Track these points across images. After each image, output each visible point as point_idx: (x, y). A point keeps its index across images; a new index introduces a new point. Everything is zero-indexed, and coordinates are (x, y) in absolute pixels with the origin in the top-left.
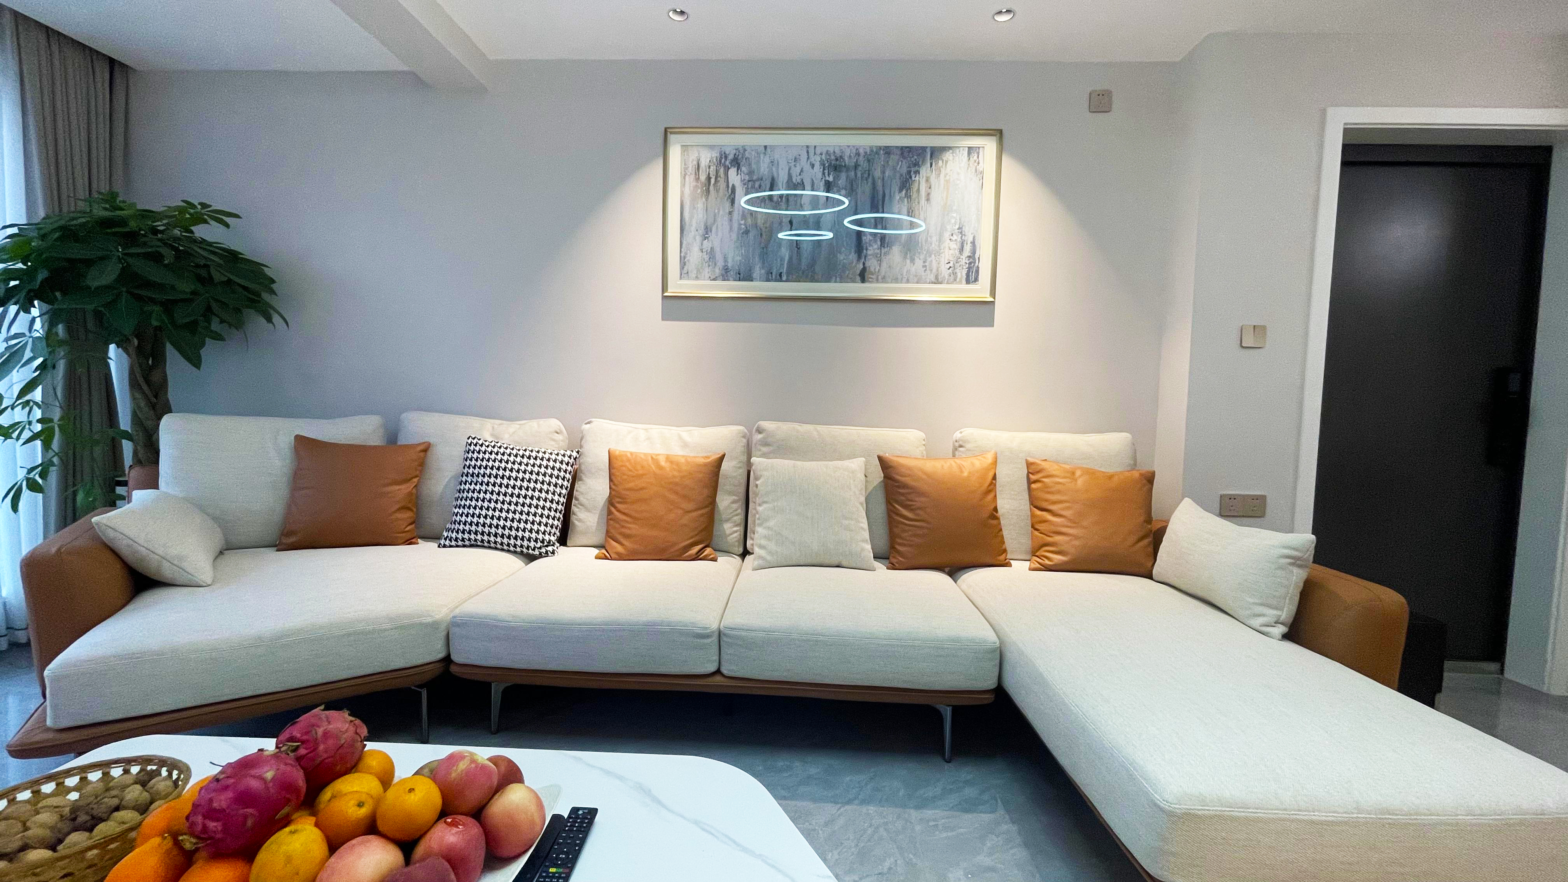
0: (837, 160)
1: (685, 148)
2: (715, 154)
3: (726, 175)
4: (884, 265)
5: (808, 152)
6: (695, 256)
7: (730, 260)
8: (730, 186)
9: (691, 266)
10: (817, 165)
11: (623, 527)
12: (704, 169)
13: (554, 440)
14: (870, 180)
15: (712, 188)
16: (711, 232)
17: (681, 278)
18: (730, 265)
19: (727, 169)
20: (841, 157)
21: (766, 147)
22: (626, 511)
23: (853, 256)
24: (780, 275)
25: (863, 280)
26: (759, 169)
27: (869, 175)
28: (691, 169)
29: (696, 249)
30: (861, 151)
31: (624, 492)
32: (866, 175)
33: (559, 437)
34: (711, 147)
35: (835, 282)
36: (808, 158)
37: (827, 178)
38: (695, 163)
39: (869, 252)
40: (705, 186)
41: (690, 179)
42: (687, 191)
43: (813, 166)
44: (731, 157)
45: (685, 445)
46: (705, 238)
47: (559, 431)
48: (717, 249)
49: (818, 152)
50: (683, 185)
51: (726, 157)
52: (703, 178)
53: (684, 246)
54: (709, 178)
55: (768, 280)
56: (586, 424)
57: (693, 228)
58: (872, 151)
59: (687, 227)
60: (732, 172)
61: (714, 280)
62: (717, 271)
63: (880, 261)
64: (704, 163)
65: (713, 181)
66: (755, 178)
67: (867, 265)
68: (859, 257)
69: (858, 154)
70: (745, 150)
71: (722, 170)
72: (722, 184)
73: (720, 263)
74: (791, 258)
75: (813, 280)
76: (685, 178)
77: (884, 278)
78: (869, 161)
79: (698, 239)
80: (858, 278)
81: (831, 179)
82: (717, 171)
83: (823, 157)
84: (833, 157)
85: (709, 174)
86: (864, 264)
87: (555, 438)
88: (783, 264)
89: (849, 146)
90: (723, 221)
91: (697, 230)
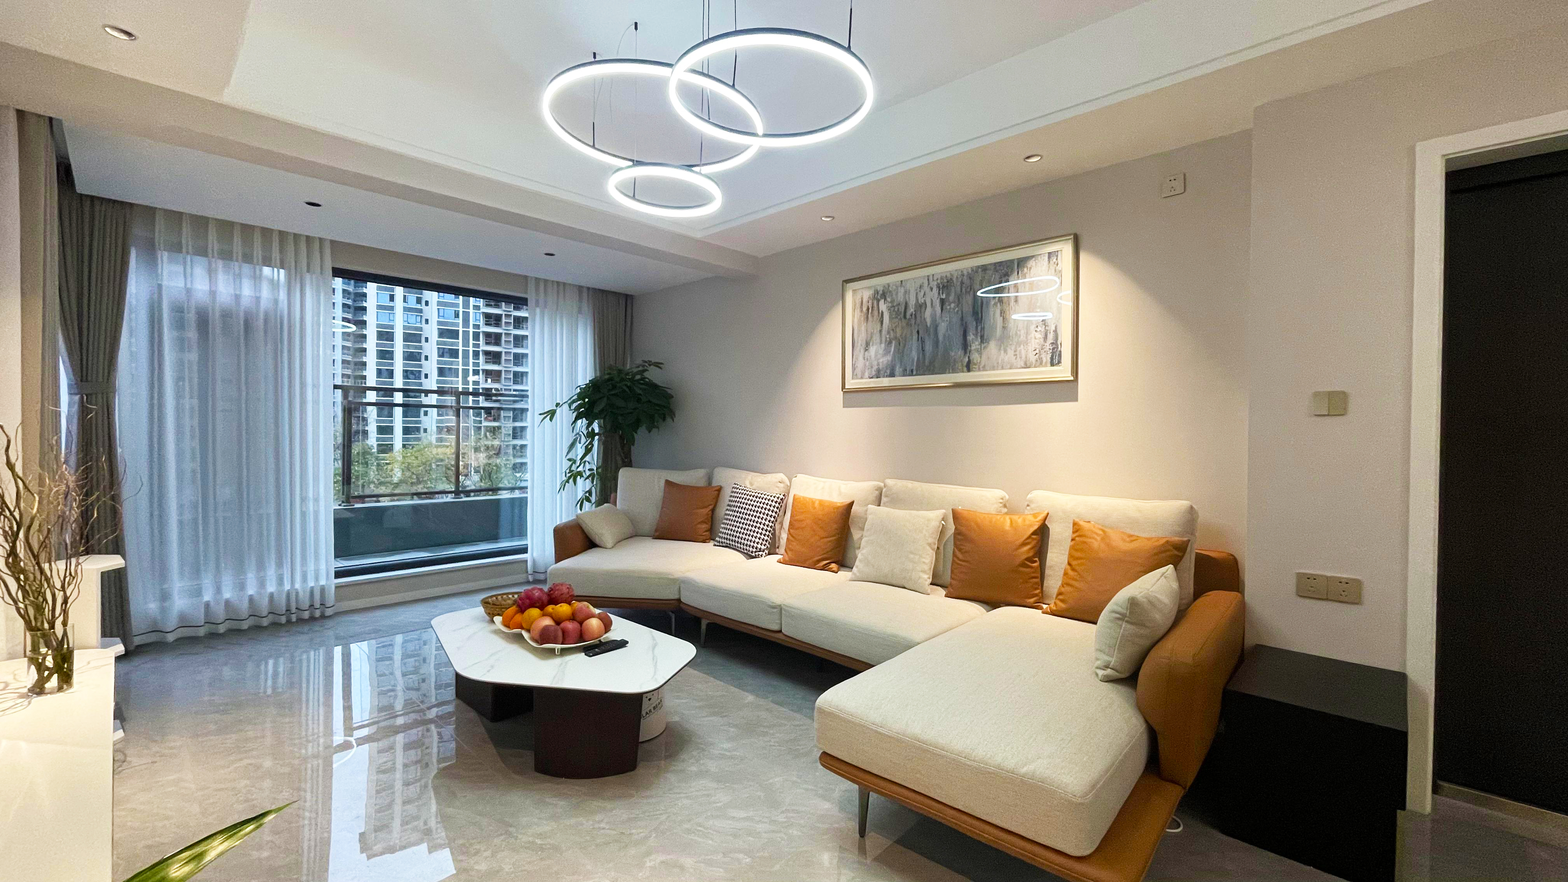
0: (948, 282)
1: (854, 291)
2: (871, 292)
3: (878, 305)
4: (984, 357)
5: (928, 280)
6: (860, 363)
7: (881, 364)
8: (880, 312)
9: (858, 371)
10: (935, 289)
12: (865, 303)
13: (777, 487)
14: (972, 293)
15: (870, 315)
16: (870, 345)
17: (853, 379)
19: (878, 301)
20: (951, 279)
21: (902, 281)
23: (960, 352)
24: (912, 371)
25: (969, 370)
26: (897, 297)
27: (971, 289)
28: (858, 305)
29: (861, 358)
30: (965, 273)
32: (969, 290)
33: (782, 485)
34: (869, 288)
35: (949, 373)
36: (929, 284)
37: (942, 297)
38: (860, 300)
39: (973, 348)
40: (866, 315)
41: (858, 311)
42: (856, 320)
43: (932, 289)
44: (881, 292)
46: (866, 350)
48: (873, 357)
49: (935, 279)
50: (853, 316)
51: (878, 293)
52: (865, 309)
53: (854, 356)
54: (868, 309)
55: (904, 375)
56: (795, 478)
57: (859, 344)
58: (973, 271)
59: (856, 344)
60: (882, 302)
61: (872, 378)
62: (874, 373)
63: (981, 354)
64: (865, 300)
65: (870, 310)
66: (895, 304)
67: (971, 358)
68: (965, 353)
69: (963, 275)
70: (889, 286)
71: (875, 302)
72: (876, 313)
73: (875, 368)
74: (918, 358)
75: (933, 373)
76: (854, 312)
77: (984, 367)
78: (970, 278)
79: (862, 351)
80: (965, 369)
81: (944, 296)
82: (873, 304)
83: (939, 281)
84: (945, 281)
85: (868, 306)
88: (914, 364)
89: (956, 270)
90: (876, 338)
91: (862, 345)
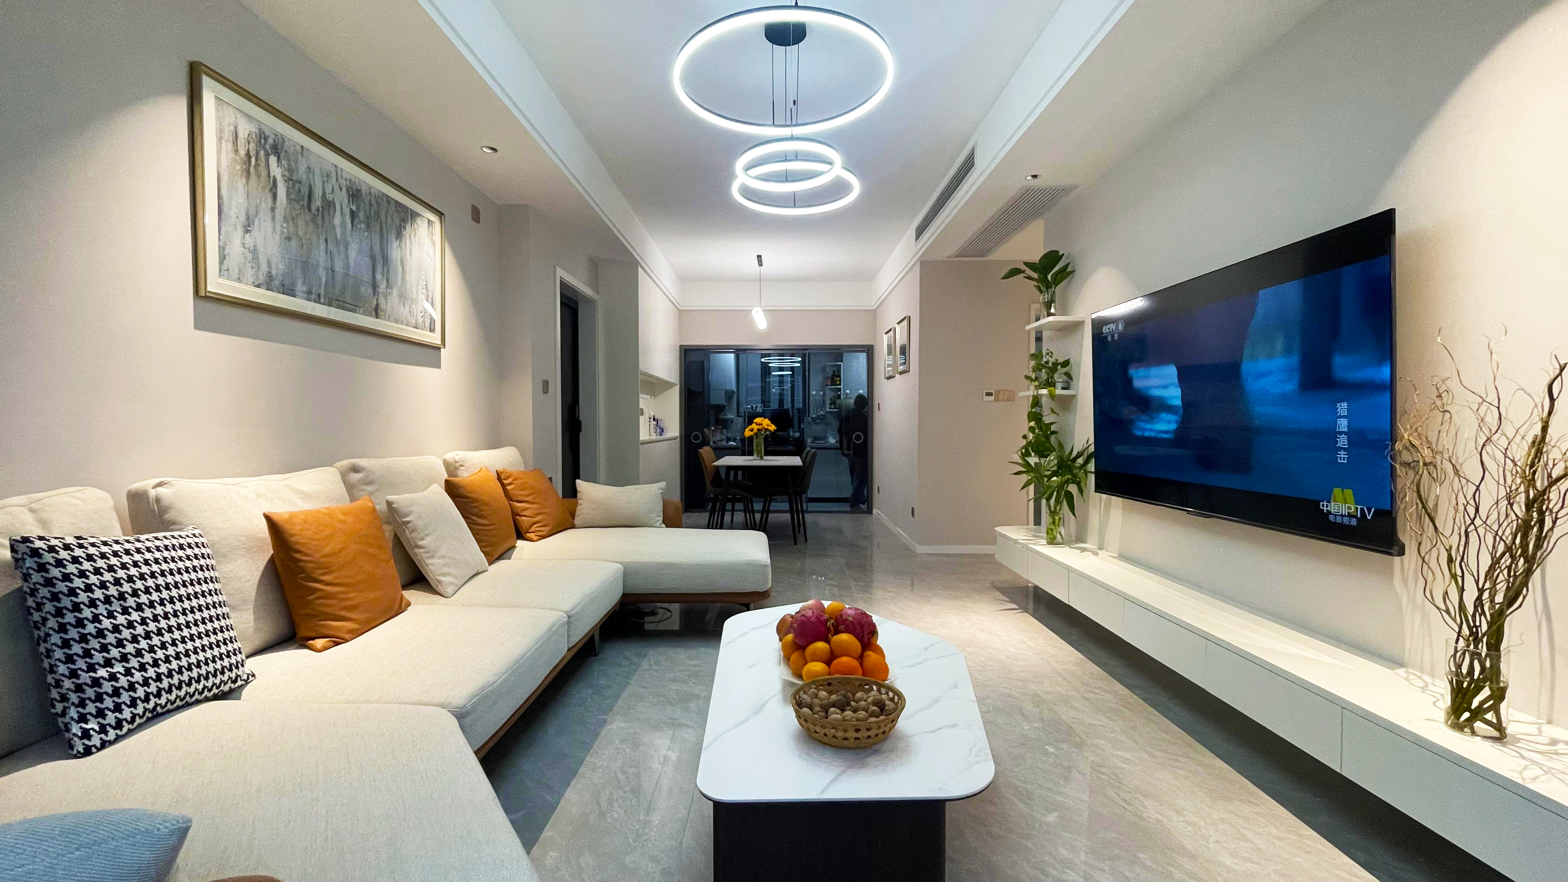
0: (357, 191)
1: (220, 101)
2: (254, 129)
3: (267, 161)
4: (389, 304)
5: (336, 171)
6: (236, 249)
7: (273, 266)
8: (272, 175)
9: (229, 263)
10: (344, 190)
12: (243, 141)
15: (252, 170)
16: (253, 224)
17: (221, 276)
18: (274, 272)
19: (267, 155)
20: (360, 191)
21: (302, 149)
23: (370, 291)
24: (319, 295)
25: (377, 316)
26: (297, 169)
28: (228, 135)
29: (236, 241)
30: (372, 192)
34: (249, 117)
35: (359, 313)
36: (337, 179)
38: (232, 128)
39: (380, 290)
40: (245, 164)
41: (227, 146)
42: (224, 163)
43: (341, 188)
44: (270, 141)
46: (247, 231)
48: (261, 249)
49: (344, 178)
50: (219, 151)
51: (266, 139)
52: (242, 152)
53: (223, 232)
54: (248, 155)
55: (309, 300)
57: (232, 214)
58: (379, 195)
60: (273, 159)
61: (258, 286)
62: (262, 278)
63: (386, 300)
64: (243, 134)
65: (253, 160)
66: (294, 178)
67: (379, 302)
69: (370, 194)
70: (284, 141)
71: (262, 153)
72: (263, 170)
73: (264, 268)
74: (327, 281)
75: (345, 307)
76: (221, 142)
77: (389, 313)
78: (377, 203)
79: (240, 230)
80: (373, 310)
81: (354, 208)
82: (257, 152)
83: (348, 184)
84: (354, 187)
85: (248, 150)
86: (377, 300)
88: (321, 285)
89: (364, 182)
90: (265, 215)
91: (237, 217)
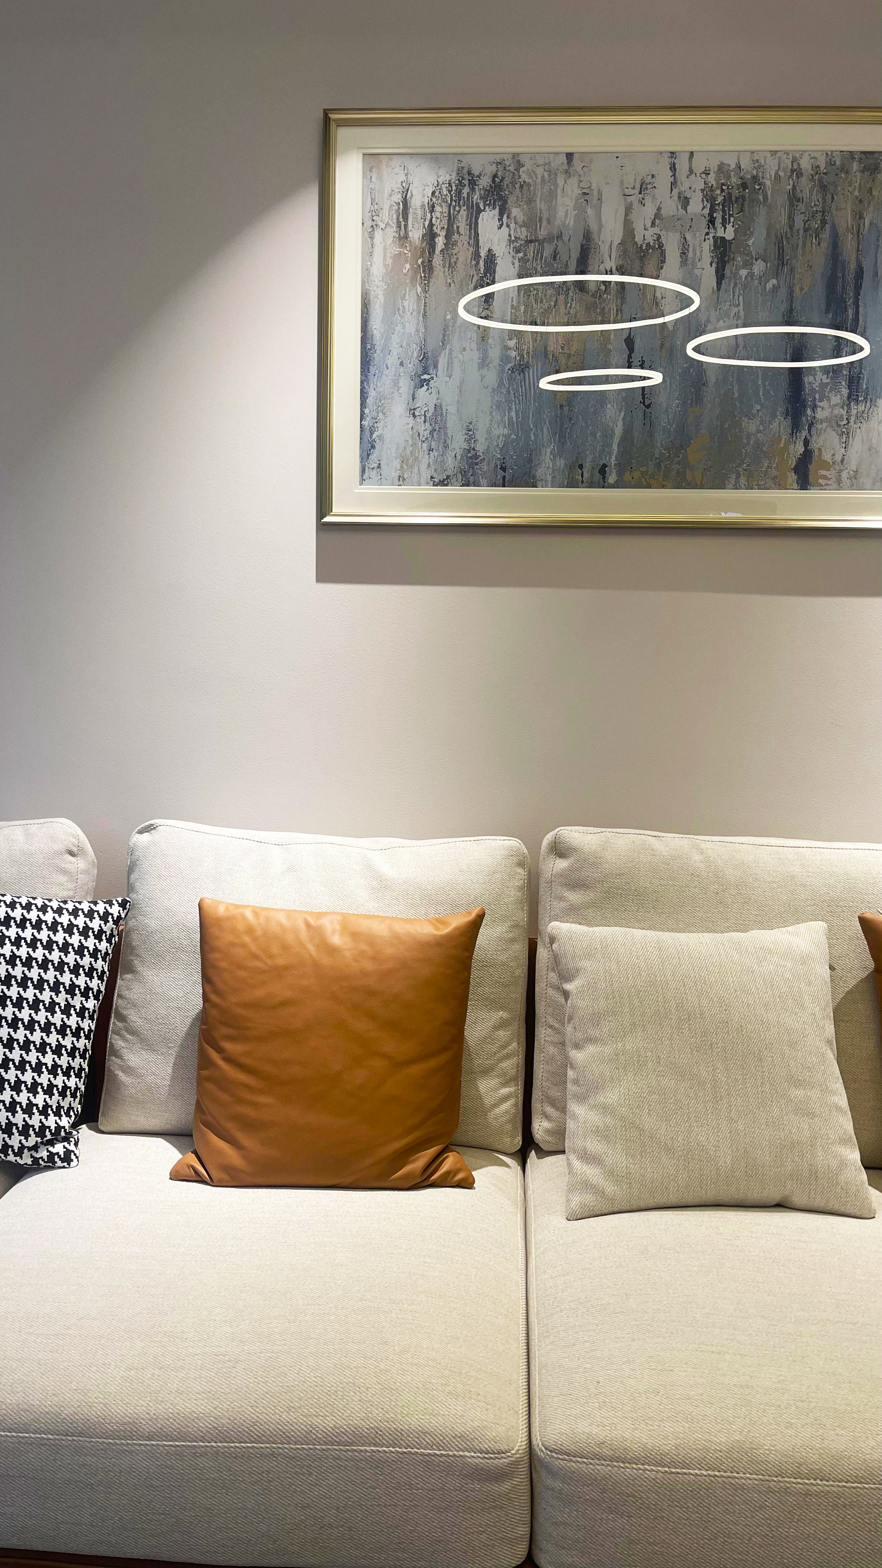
0: (744, 186)
1: (372, 160)
2: (446, 175)
3: (473, 226)
4: (857, 445)
5: (673, 168)
6: (397, 427)
7: (481, 436)
8: (483, 253)
9: (386, 452)
10: (696, 203)
11: (239, 1101)
12: (420, 212)
13: (64, 872)
14: (826, 235)
15: (437, 260)
16: (436, 367)
17: (362, 481)
18: (480, 448)
19: (475, 212)
20: (755, 178)
21: (570, 156)
22: (247, 1061)
23: (780, 425)
24: (603, 470)
25: (804, 484)
26: (552, 209)
27: (824, 222)
28: (388, 215)
29: (398, 408)
30: (805, 164)
31: (239, 1011)
32: (815, 224)
33: (78, 864)
34: (435, 158)
35: (736, 487)
36: (674, 184)
37: (720, 233)
38: (398, 198)
39: (820, 414)
40: (422, 256)
41: (385, 239)
42: (378, 269)
43: (685, 202)
44: (485, 182)
45: (382, 886)
46: (422, 383)
47: (75, 849)
48: (451, 409)
49: (699, 168)
50: (368, 253)
51: (473, 183)
52: (416, 234)
53: (370, 401)
54: (430, 236)
55: (572, 484)
56: (141, 832)
57: (392, 360)
58: (831, 163)
59: (377, 356)
60: (488, 219)
61: (442, 483)
62: (451, 464)
63: (846, 435)
64: (419, 198)
65: (440, 242)
66: (543, 233)
67: (814, 445)
68: (796, 427)
69: (797, 172)
70: (519, 165)
71: (462, 215)
72: (463, 252)
73: (458, 443)
74: (628, 431)
75: (682, 482)
76: (372, 237)
77: (855, 475)
78: (823, 188)
79: (405, 384)
80: (792, 477)
81: (729, 234)
82: (451, 220)
83: (712, 179)
84: (734, 180)
85: (431, 225)
86: (806, 443)
87: (68, 866)
88: (610, 445)
89: (774, 153)
91: (401, 364)
